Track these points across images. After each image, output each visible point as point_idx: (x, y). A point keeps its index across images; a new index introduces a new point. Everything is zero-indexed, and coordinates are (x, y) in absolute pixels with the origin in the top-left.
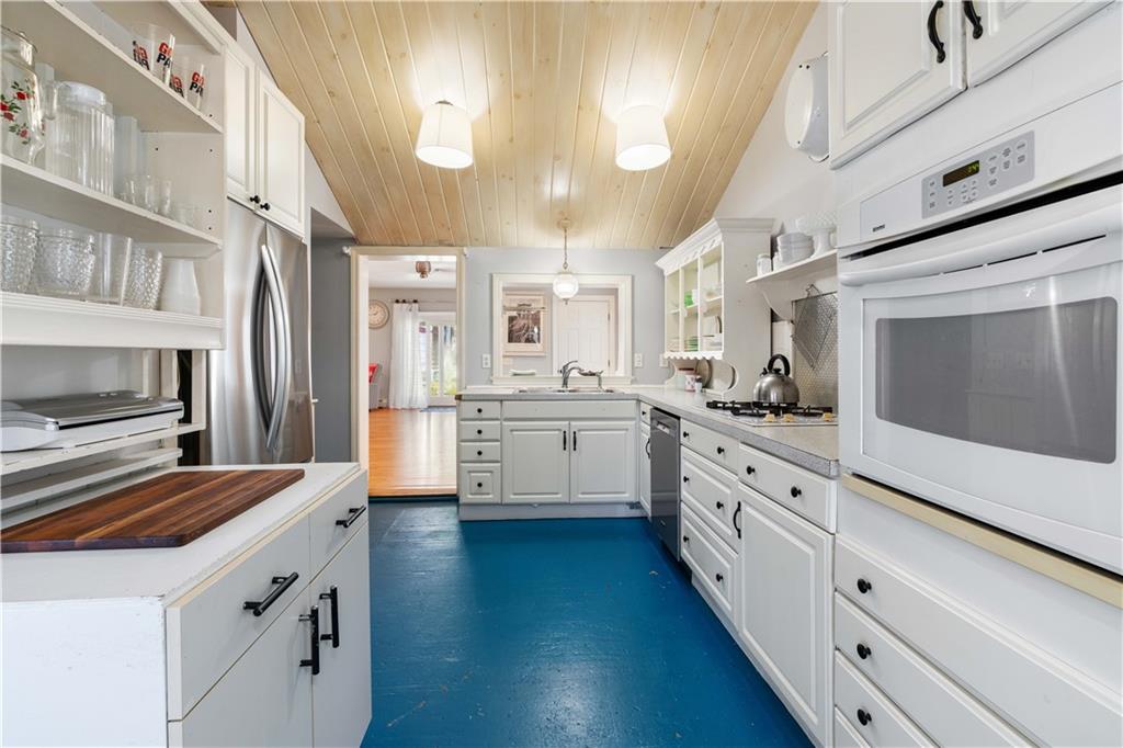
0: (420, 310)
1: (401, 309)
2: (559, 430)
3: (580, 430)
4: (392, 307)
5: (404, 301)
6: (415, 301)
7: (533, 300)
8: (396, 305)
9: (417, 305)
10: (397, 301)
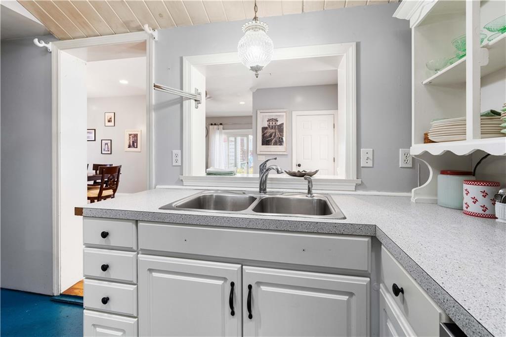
0: (223, 129)
1: (214, 128)
2: (225, 279)
3: (259, 284)
4: (209, 127)
5: (215, 124)
6: (221, 124)
7: (279, 116)
8: (211, 126)
9: (222, 126)
10: (212, 124)
